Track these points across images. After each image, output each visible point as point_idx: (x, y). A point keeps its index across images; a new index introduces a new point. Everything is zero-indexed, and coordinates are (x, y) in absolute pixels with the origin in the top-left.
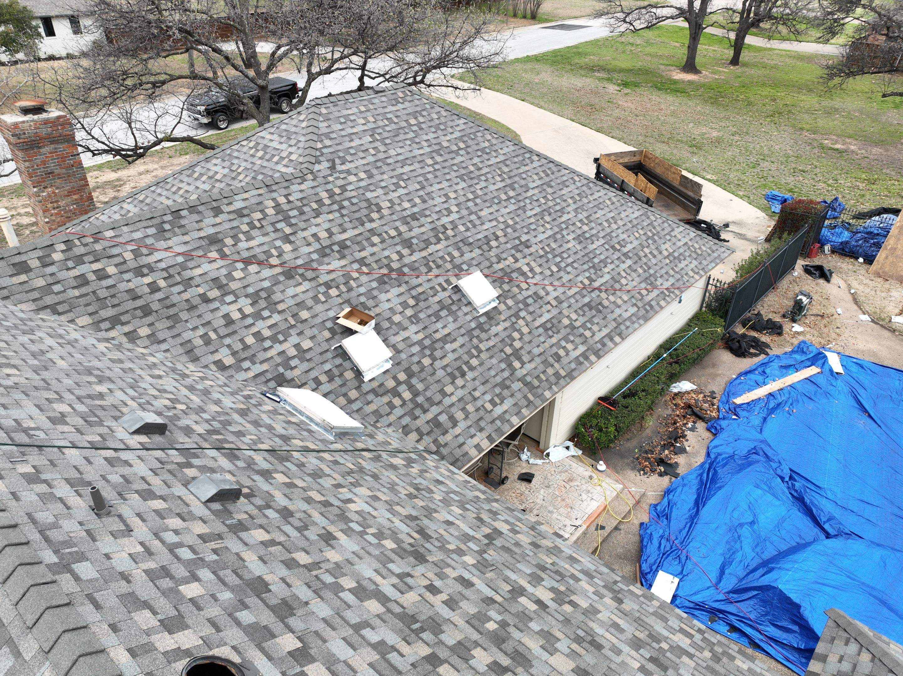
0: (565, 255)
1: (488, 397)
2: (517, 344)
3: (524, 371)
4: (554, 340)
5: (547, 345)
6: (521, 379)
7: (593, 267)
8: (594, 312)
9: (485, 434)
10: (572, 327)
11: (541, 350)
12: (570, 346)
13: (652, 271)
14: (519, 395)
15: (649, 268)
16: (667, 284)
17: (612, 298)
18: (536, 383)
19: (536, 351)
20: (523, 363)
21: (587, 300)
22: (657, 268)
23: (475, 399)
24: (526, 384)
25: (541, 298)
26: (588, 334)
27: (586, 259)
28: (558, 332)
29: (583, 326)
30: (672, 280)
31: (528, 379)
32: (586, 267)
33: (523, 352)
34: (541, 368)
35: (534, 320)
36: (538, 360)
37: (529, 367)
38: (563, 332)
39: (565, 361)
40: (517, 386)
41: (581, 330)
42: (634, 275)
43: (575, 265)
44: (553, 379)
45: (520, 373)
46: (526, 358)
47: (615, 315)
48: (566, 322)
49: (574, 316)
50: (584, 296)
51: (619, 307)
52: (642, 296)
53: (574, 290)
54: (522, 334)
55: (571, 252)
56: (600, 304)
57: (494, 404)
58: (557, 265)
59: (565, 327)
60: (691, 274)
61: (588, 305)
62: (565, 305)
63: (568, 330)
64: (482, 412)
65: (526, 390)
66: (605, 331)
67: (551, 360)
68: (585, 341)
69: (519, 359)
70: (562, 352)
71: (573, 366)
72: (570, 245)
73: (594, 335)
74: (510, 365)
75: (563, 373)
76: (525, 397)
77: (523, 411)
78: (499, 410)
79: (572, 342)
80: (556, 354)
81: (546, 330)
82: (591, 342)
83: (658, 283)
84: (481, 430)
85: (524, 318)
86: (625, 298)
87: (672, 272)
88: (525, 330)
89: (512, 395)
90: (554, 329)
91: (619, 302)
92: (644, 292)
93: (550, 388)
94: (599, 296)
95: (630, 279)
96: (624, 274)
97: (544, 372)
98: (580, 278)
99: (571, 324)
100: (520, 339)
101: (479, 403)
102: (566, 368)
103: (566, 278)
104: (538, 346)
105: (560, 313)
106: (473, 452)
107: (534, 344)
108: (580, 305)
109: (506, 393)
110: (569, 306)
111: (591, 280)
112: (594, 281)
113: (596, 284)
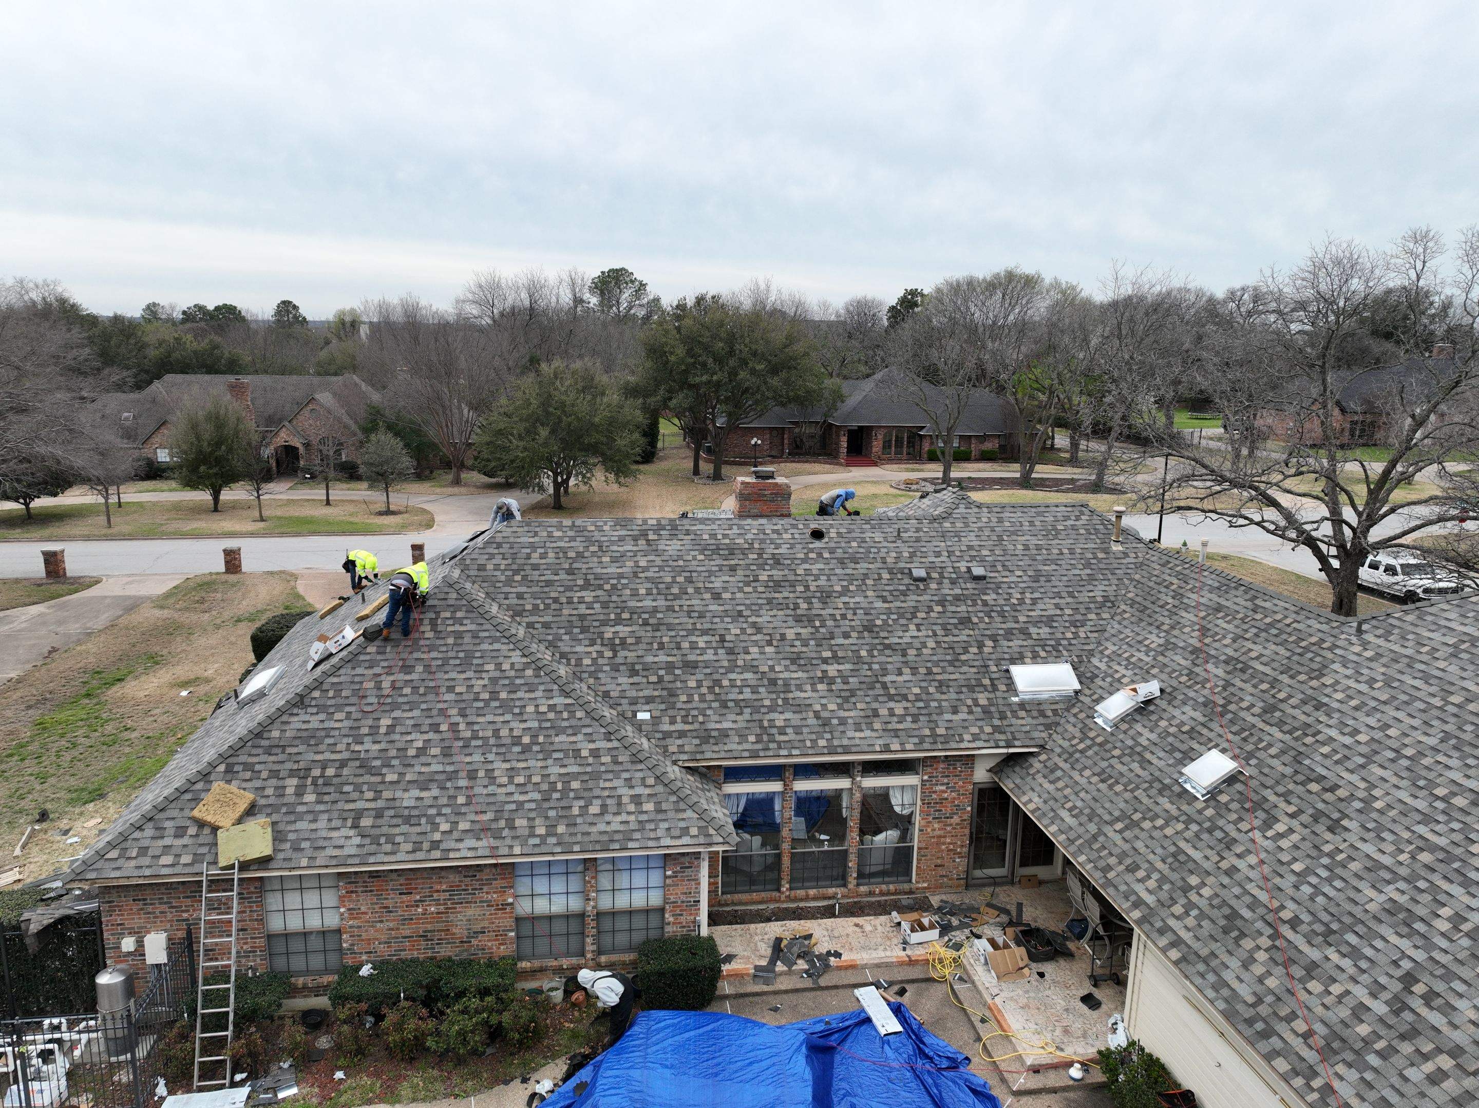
0: (1338, 884)
1: (1079, 804)
2: (1147, 825)
3: (1111, 834)
4: (1159, 865)
5: (1151, 857)
6: (1100, 832)
7: (1331, 932)
8: (1222, 922)
9: (1041, 805)
10: (1186, 889)
11: (1143, 850)
12: (1152, 884)
13: (1373, 1060)
14: (1081, 830)
15: (1381, 1056)
16: (1345, 1091)
17: (1260, 956)
18: (1096, 846)
19: (1139, 845)
20: (1120, 832)
21: (1246, 913)
23: (1076, 794)
24: (1095, 838)
25: (1227, 847)
26: (1178, 909)
27: (1347, 920)
29: (1191, 905)
31: (1101, 839)
32: (1326, 917)
33: (1137, 831)
34: (1116, 851)
35: (1187, 841)
36: (1127, 847)
37: (1117, 838)
38: (1175, 876)
39: (1129, 878)
40: (1092, 828)
41: (1183, 901)
42: (1344, 1013)
43: (1320, 899)
44: (1102, 864)
45: (1108, 830)
46: (1128, 834)
47: (1225, 957)
48: (1194, 880)
49: (1206, 892)
50: (1251, 908)
51: (1245, 966)
52: (1288, 1019)
53: (1263, 896)
54: (1161, 828)
55: (1352, 894)
56: (1243, 935)
57: (1070, 810)
58: (1309, 871)
59: (1183, 879)
61: (1234, 915)
62: (1226, 880)
63: (1180, 883)
64: (1063, 800)
65: (1087, 836)
66: (1186, 936)
67: (1128, 861)
68: (1163, 905)
69: (1127, 828)
70: (1141, 874)
71: (1123, 888)
72: (1371, 893)
73: (1178, 918)
74: (1118, 819)
75: (1111, 875)
76: (1080, 837)
77: (1064, 836)
78: (1064, 814)
79: (1160, 887)
80: (1138, 867)
81: (1174, 855)
82: (1164, 913)
84: (1045, 802)
85: (1187, 828)
86: (1271, 982)
88: (1169, 831)
89: (1081, 824)
90: (1177, 864)
91: (1258, 970)
92: (1300, 1026)
93: (1090, 861)
94: (1260, 934)
95: (1328, 1000)
96: (1336, 989)
97: (1111, 854)
98: (1290, 905)
99: (1192, 888)
100: (1154, 827)
101: (1072, 797)
102: (1118, 879)
103: (1286, 883)
104: (1147, 847)
105: (1208, 874)
106: (1025, 799)
107: (1149, 842)
108: (1233, 902)
109: (1084, 819)
110: (1224, 886)
111: (1294, 923)
112: (1293, 928)
113: (1286, 930)
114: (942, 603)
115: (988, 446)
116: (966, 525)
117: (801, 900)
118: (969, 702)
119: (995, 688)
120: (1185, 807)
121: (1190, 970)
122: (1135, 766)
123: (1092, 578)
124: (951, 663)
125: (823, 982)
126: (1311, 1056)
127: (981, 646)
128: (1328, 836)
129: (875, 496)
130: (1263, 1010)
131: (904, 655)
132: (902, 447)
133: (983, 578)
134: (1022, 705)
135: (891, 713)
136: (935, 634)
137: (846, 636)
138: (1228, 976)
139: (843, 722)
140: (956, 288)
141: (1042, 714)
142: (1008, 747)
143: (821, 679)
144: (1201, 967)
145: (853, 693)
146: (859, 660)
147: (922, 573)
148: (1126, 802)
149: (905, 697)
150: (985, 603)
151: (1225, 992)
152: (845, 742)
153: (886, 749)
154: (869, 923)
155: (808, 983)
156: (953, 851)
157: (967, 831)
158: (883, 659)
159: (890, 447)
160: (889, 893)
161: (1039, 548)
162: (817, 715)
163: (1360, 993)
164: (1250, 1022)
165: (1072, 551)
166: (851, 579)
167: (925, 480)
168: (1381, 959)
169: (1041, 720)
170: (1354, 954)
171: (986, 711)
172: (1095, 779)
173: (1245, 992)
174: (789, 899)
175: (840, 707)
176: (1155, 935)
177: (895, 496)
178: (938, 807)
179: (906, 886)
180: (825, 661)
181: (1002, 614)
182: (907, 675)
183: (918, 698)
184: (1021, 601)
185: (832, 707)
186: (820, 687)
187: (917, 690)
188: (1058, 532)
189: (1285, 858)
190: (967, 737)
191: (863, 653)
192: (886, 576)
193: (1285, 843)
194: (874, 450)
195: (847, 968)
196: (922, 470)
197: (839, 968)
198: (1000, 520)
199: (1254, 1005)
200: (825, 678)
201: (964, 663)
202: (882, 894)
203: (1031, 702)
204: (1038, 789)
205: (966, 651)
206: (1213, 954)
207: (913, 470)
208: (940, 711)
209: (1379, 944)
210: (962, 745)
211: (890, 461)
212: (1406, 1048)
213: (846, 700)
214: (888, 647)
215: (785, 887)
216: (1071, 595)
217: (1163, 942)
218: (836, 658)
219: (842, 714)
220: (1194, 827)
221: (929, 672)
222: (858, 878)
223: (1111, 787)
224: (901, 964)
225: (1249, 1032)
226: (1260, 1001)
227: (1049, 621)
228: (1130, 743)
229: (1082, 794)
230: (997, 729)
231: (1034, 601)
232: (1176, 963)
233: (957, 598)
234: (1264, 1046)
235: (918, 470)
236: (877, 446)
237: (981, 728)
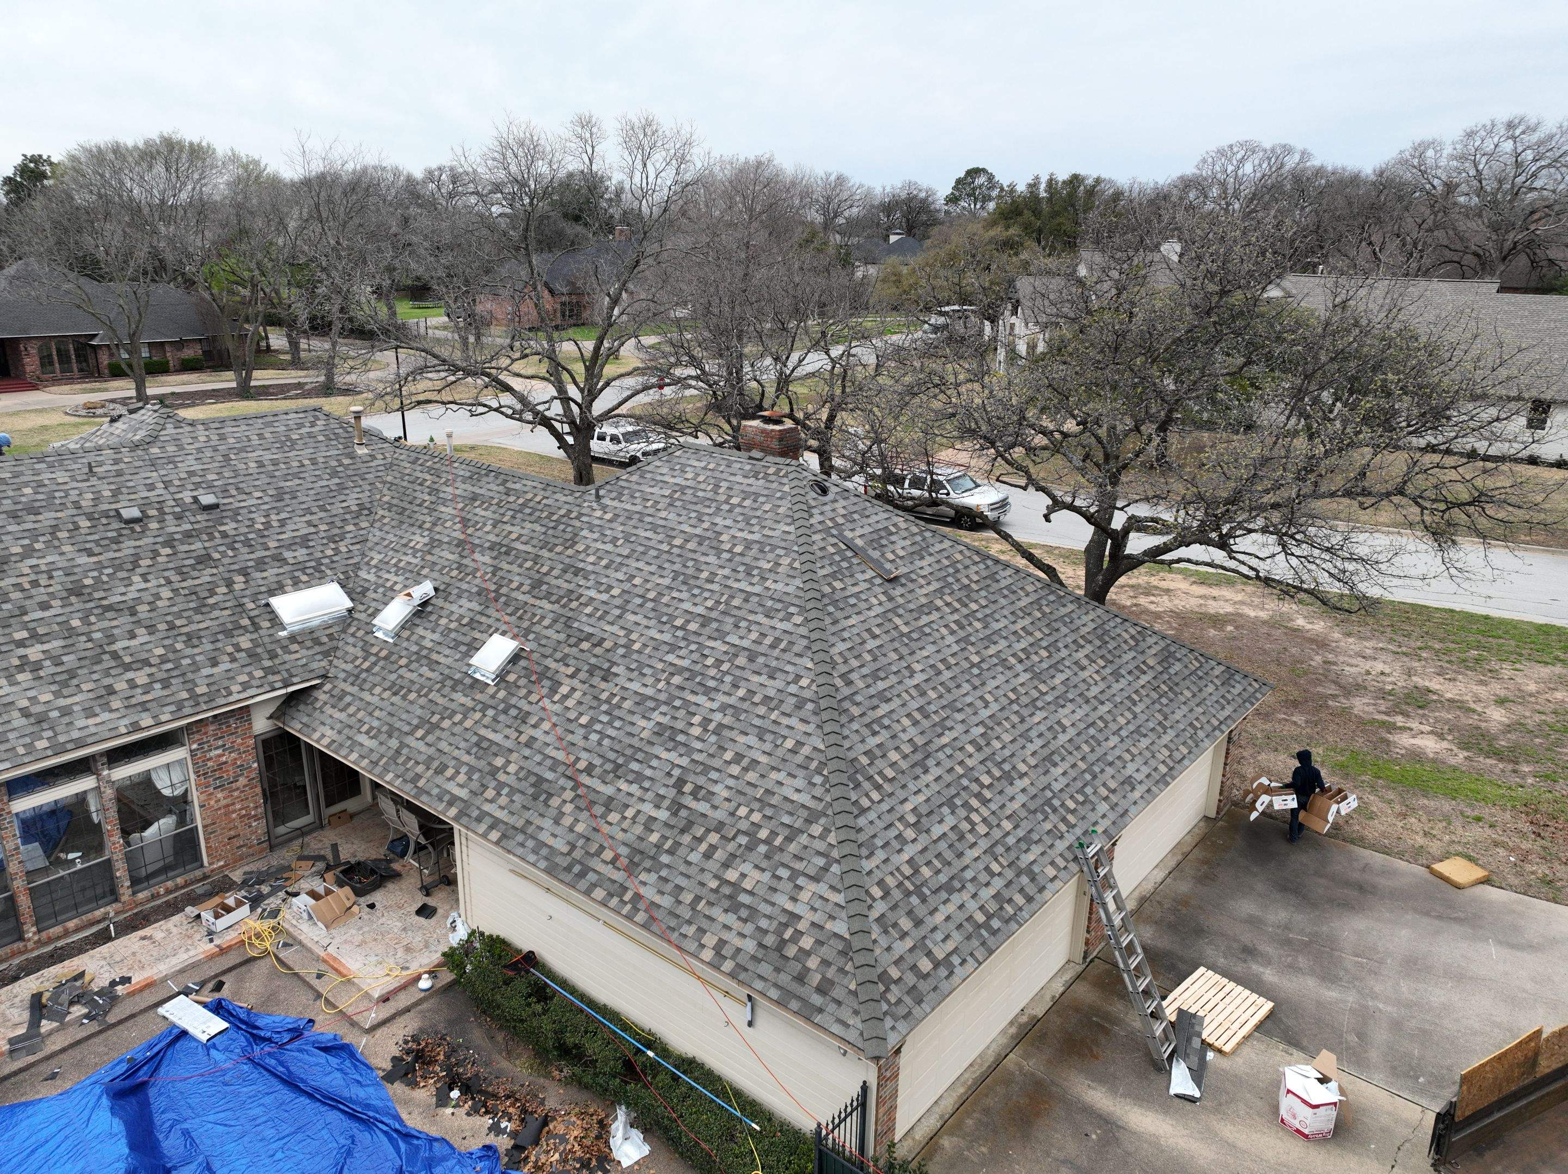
1: (375, 724)
3: (413, 743)
4: (466, 758)
6: (402, 745)
7: (619, 766)
8: (531, 791)
10: (494, 772)
11: (447, 749)
13: (665, 859)
14: (383, 749)
15: (671, 852)
16: (649, 893)
17: (568, 808)
19: (443, 745)
20: (422, 738)
21: (549, 775)
22: (683, 868)
23: (371, 714)
24: (398, 752)
25: (524, 722)
26: (490, 793)
28: (478, 758)
29: (500, 785)
30: (666, 901)
32: (612, 756)
33: (438, 733)
35: (486, 727)
36: (431, 751)
37: (421, 746)
38: (482, 764)
40: (394, 743)
41: (493, 784)
42: (638, 830)
43: (607, 742)
44: (410, 775)
45: (410, 740)
46: (430, 739)
47: (538, 821)
48: (499, 762)
49: (512, 768)
50: (552, 769)
51: (557, 822)
52: (598, 853)
53: (560, 755)
54: (462, 723)
56: (550, 795)
57: (367, 733)
58: (593, 720)
59: (489, 764)
60: (710, 940)
61: (541, 780)
62: (527, 752)
63: (487, 769)
64: (358, 725)
65: (393, 753)
66: (502, 815)
67: (438, 764)
68: (479, 794)
69: (428, 733)
70: (452, 772)
71: (435, 791)
72: (643, 723)
73: (491, 802)
78: (362, 739)
79: (470, 779)
81: (477, 744)
83: (643, 877)
84: (339, 732)
86: (580, 828)
87: (687, 898)
88: (468, 723)
89: (382, 744)
90: (482, 752)
91: (567, 821)
92: (608, 855)
94: (564, 789)
95: (625, 825)
96: (630, 813)
98: (584, 755)
99: (498, 769)
103: (577, 738)
105: (511, 751)
106: (316, 736)
107: (452, 739)
108: (537, 770)
109: (383, 737)
110: (526, 758)
111: (589, 770)
112: (589, 775)
113: (584, 779)
114: (169, 543)
115: (189, 353)
116: (181, 447)
117: (59, 938)
118: (230, 649)
119: (256, 627)
120: (479, 696)
121: (511, 844)
122: (425, 670)
123: (341, 487)
124: (197, 610)
125: (111, 1019)
126: (619, 876)
127: (229, 584)
128: (603, 685)
129: (45, 428)
130: (577, 854)
131: (133, 613)
132: (69, 361)
133: (215, 506)
134: (293, 638)
135: (132, 684)
136: (169, 582)
137: (44, 606)
138: (544, 837)
139: (66, 711)
140: (98, 156)
141: (317, 642)
142: (286, 687)
143: (21, 668)
144: (520, 838)
145: (72, 674)
146: (71, 632)
147: (135, 513)
148: (422, 707)
149: (146, 663)
150: (224, 535)
151: (544, 851)
152: (75, 734)
153: (136, 728)
154: (156, 931)
155: (94, 1027)
156: (248, 816)
157: (258, 790)
158: (106, 624)
159: (51, 363)
160: (177, 888)
161: (275, 463)
162: (25, 713)
163: (648, 809)
164: (568, 869)
165: (314, 462)
166: (34, 535)
167: (113, 401)
168: (658, 775)
169: (318, 649)
170: (639, 778)
171: (253, 655)
172: (386, 695)
173: (560, 845)
174: (40, 944)
175: (57, 694)
176: (474, 825)
177: (76, 425)
178: (217, 774)
179: (198, 873)
180: (21, 644)
181: (247, 543)
182: (142, 636)
183: (164, 660)
184: (268, 525)
185: (44, 698)
186: (20, 677)
187: (160, 651)
188: (294, 443)
189: (572, 715)
190: (236, 688)
191: (75, 623)
192: (84, 523)
193: (570, 703)
194: (28, 369)
195: (142, 990)
196: (106, 390)
197: (131, 994)
198: (222, 437)
199: (569, 854)
200: (24, 664)
201: (214, 607)
202: (168, 892)
203: (302, 632)
204: (328, 721)
205: (212, 593)
206: (529, 822)
207: (93, 391)
208: (196, 667)
209: (654, 763)
210: (231, 699)
211: (56, 382)
212: (686, 839)
213: (65, 684)
214: (109, 608)
215: (30, 932)
216: (322, 508)
217: (482, 828)
218: (35, 637)
219: (62, 702)
220: (491, 712)
221: (172, 626)
222: (132, 885)
223: (404, 698)
224: (211, 957)
225: (568, 877)
226: (573, 847)
227: (304, 541)
228: (414, 648)
229: (377, 713)
230: (269, 671)
231: (283, 523)
232: (497, 843)
233: (188, 535)
234: (583, 885)
235: (99, 390)
236: (31, 363)
237: (250, 674)
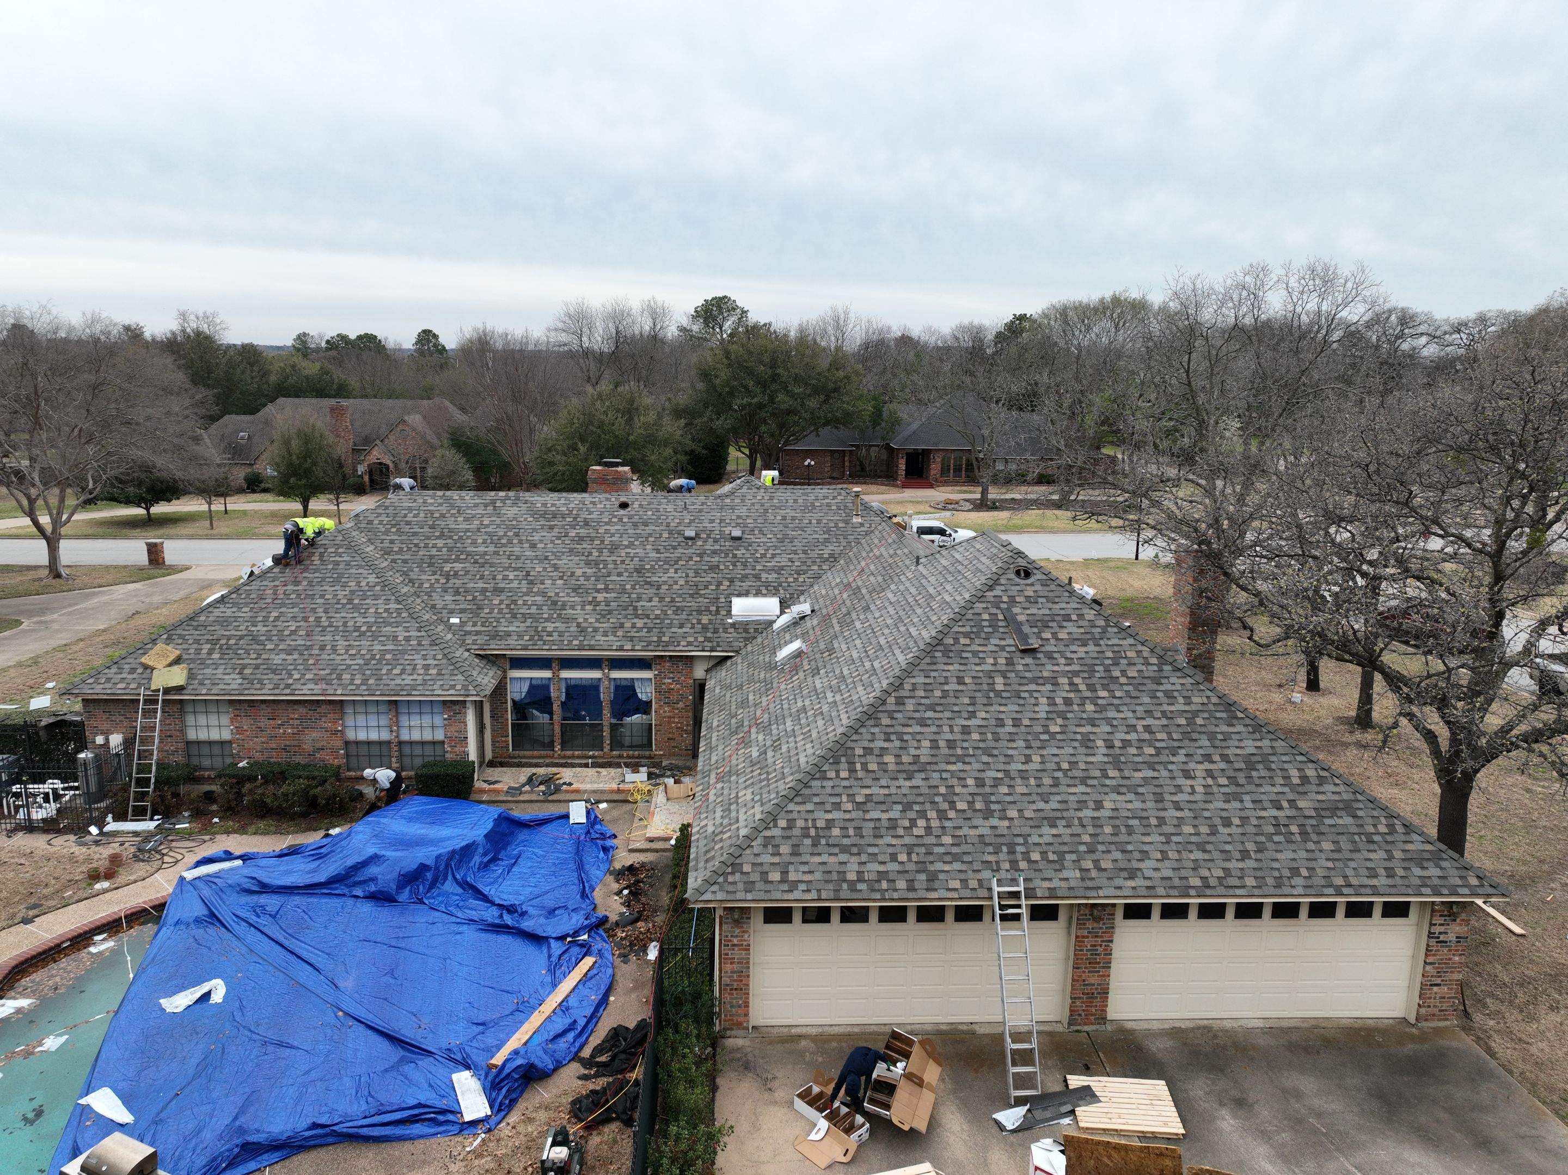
114: (701, 555)
118: (695, 621)
119: (718, 612)
124: (691, 596)
127: (719, 585)
131: (659, 588)
133: (739, 539)
134: (733, 625)
135: (634, 626)
136: (687, 576)
137: (620, 575)
139: (596, 630)
141: (746, 631)
142: (711, 651)
143: (590, 603)
146: (623, 591)
147: (694, 534)
149: (648, 617)
150: (735, 556)
152: (592, 643)
153: (621, 649)
158: (642, 591)
162: (579, 625)
166: (638, 536)
169: (744, 635)
171: (705, 628)
175: (598, 621)
181: (745, 564)
182: (656, 601)
183: (657, 617)
184: (764, 556)
185: (591, 620)
186: (588, 607)
187: (658, 612)
190: (683, 643)
191: (628, 587)
192: (665, 535)
195: (573, 792)
197: (567, 792)
200: (594, 601)
201: (701, 596)
203: (741, 623)
205: (706, 587)
208: (670, 626)
213: (604, 616)
214: (647, 583)
216: (805, 552)
219: (597, 625)
221: (673, 600)
227: (780, 570)
230: (708, 639)
231: (774, 556)
233: (715, 552)
237: (696, 638)
